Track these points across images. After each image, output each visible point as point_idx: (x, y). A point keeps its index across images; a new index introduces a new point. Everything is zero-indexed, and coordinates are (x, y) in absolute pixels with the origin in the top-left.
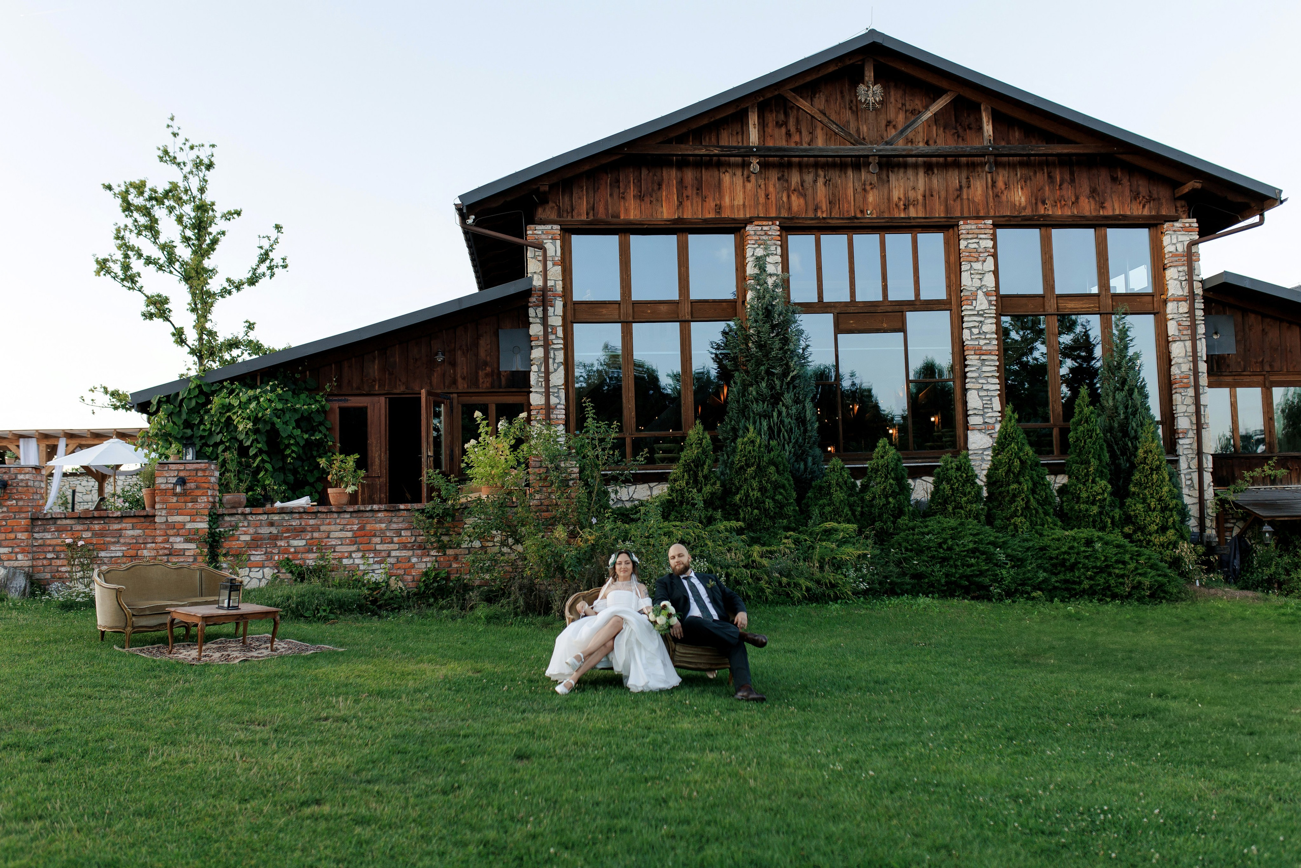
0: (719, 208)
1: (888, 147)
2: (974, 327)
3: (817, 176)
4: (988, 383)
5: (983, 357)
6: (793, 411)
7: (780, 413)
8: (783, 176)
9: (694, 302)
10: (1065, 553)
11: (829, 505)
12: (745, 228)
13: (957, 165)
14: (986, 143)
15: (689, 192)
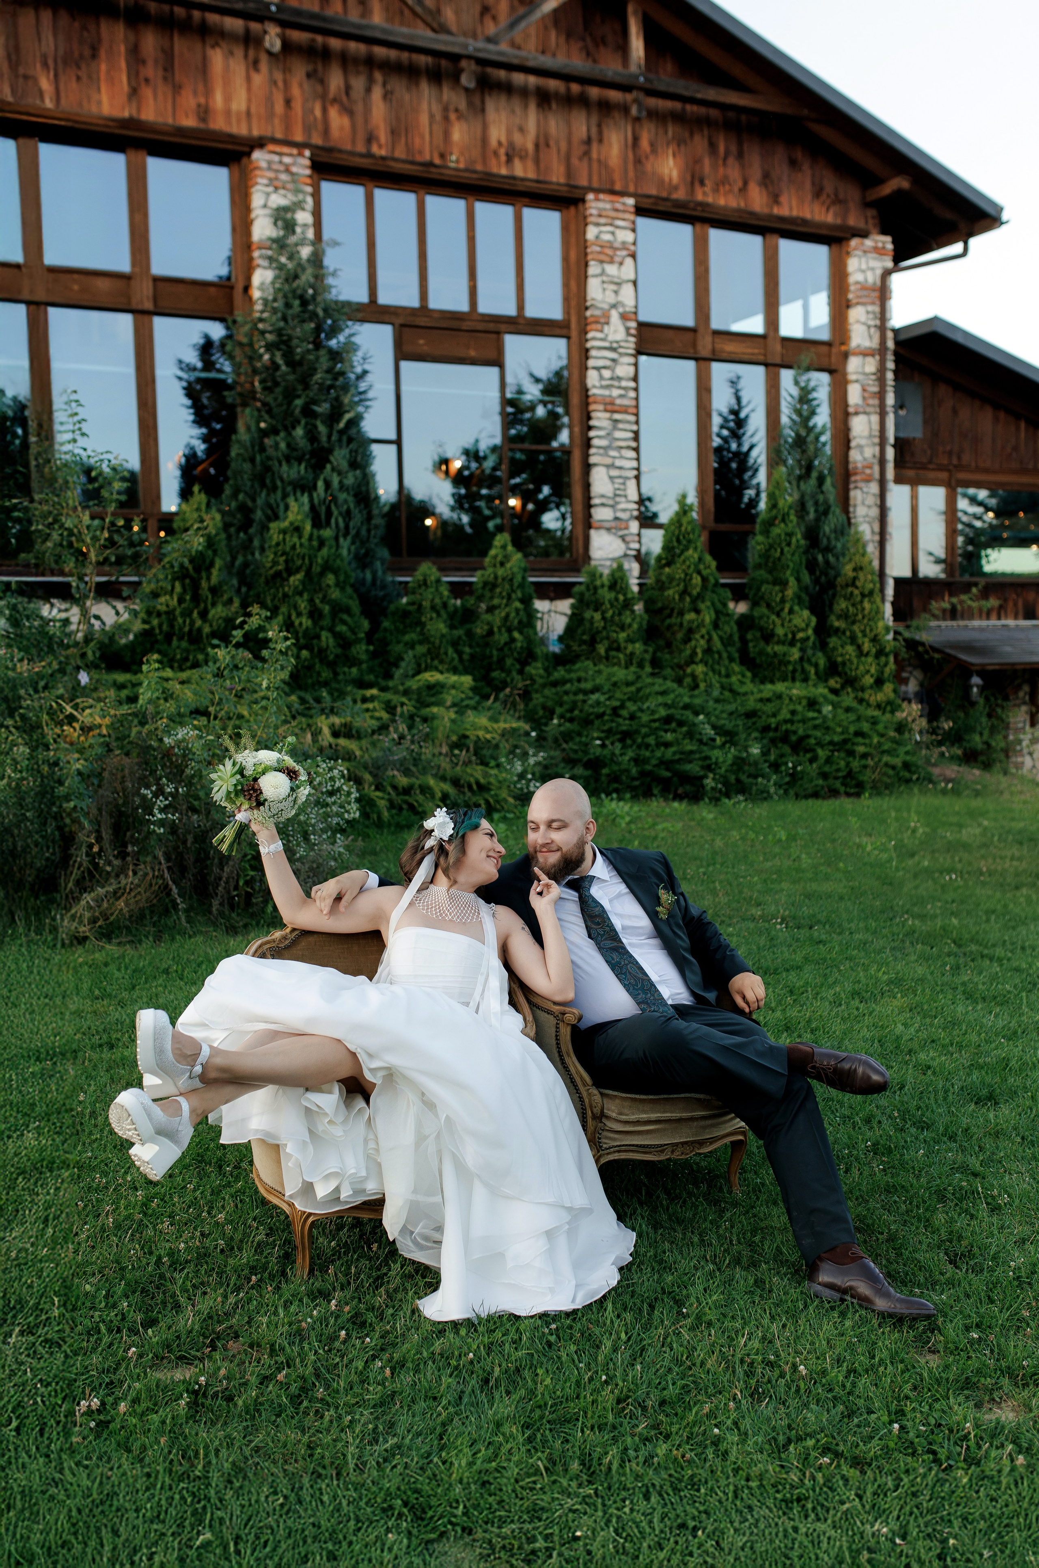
0: (204, 113)
1: (491, 47)
2: (605, 367)
3: (371, 81)
4: (621, 457)
5: (617, 416)
6: (350, 480)
7: (328, 485)
8: (315, 71)
9: (158, 280)
10: (786, 721)
11: (421, 643)
12: (249, 154)
13: (583, 101)
14: (633, 68)
15: (149, 71)
